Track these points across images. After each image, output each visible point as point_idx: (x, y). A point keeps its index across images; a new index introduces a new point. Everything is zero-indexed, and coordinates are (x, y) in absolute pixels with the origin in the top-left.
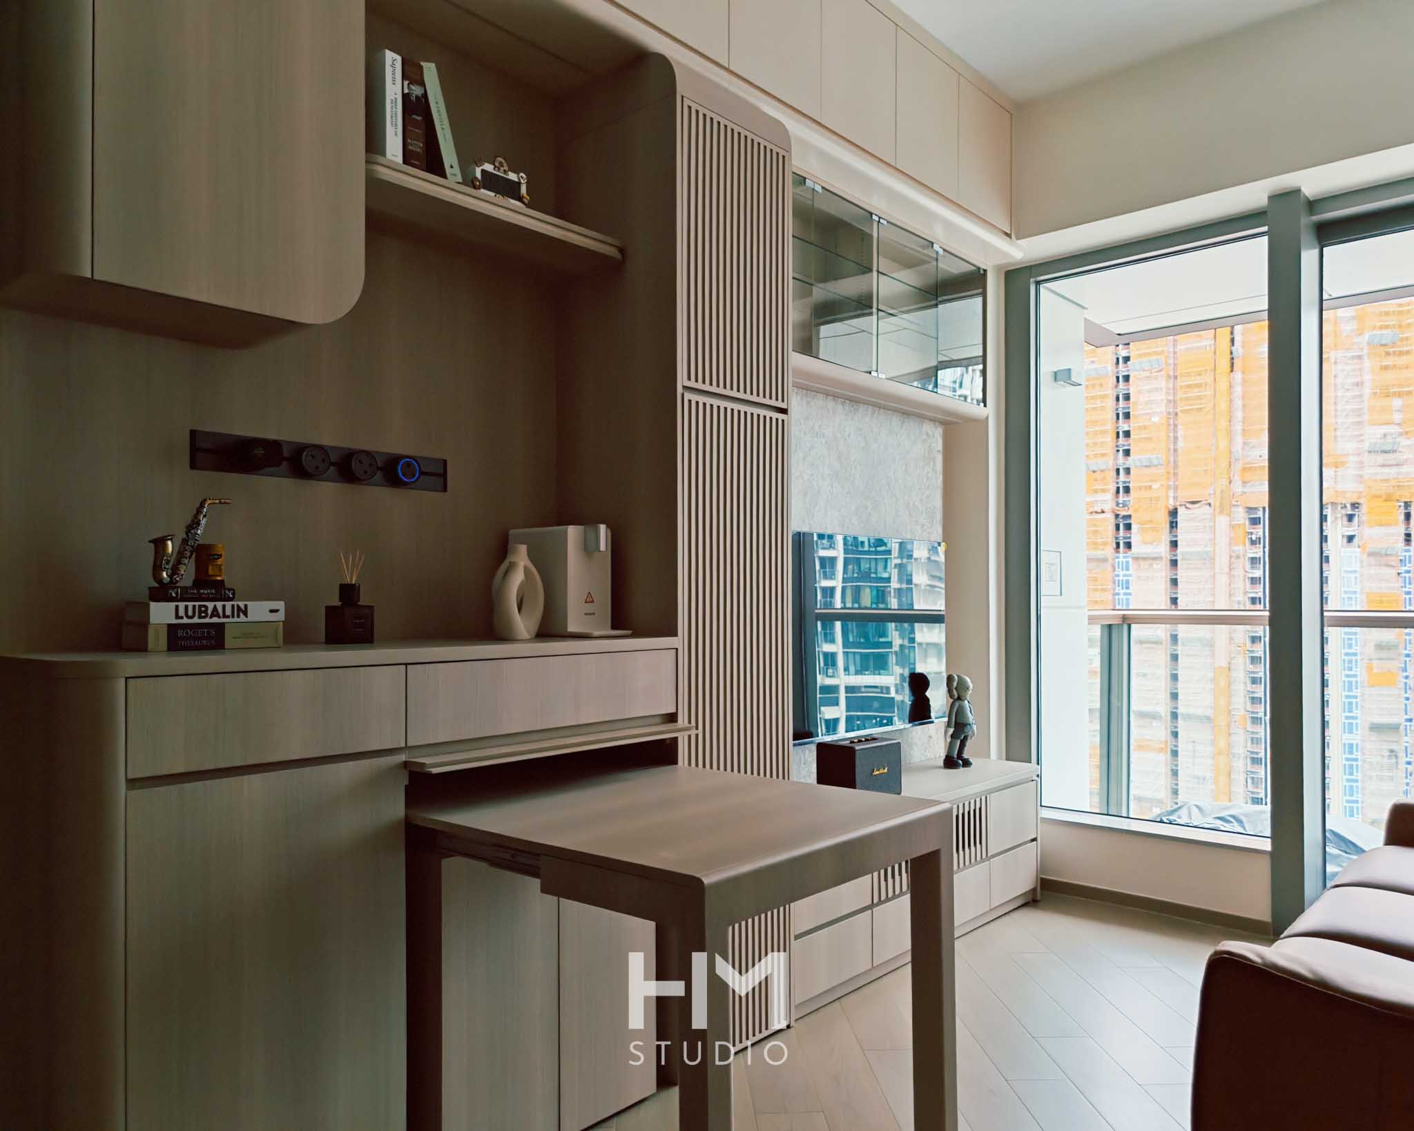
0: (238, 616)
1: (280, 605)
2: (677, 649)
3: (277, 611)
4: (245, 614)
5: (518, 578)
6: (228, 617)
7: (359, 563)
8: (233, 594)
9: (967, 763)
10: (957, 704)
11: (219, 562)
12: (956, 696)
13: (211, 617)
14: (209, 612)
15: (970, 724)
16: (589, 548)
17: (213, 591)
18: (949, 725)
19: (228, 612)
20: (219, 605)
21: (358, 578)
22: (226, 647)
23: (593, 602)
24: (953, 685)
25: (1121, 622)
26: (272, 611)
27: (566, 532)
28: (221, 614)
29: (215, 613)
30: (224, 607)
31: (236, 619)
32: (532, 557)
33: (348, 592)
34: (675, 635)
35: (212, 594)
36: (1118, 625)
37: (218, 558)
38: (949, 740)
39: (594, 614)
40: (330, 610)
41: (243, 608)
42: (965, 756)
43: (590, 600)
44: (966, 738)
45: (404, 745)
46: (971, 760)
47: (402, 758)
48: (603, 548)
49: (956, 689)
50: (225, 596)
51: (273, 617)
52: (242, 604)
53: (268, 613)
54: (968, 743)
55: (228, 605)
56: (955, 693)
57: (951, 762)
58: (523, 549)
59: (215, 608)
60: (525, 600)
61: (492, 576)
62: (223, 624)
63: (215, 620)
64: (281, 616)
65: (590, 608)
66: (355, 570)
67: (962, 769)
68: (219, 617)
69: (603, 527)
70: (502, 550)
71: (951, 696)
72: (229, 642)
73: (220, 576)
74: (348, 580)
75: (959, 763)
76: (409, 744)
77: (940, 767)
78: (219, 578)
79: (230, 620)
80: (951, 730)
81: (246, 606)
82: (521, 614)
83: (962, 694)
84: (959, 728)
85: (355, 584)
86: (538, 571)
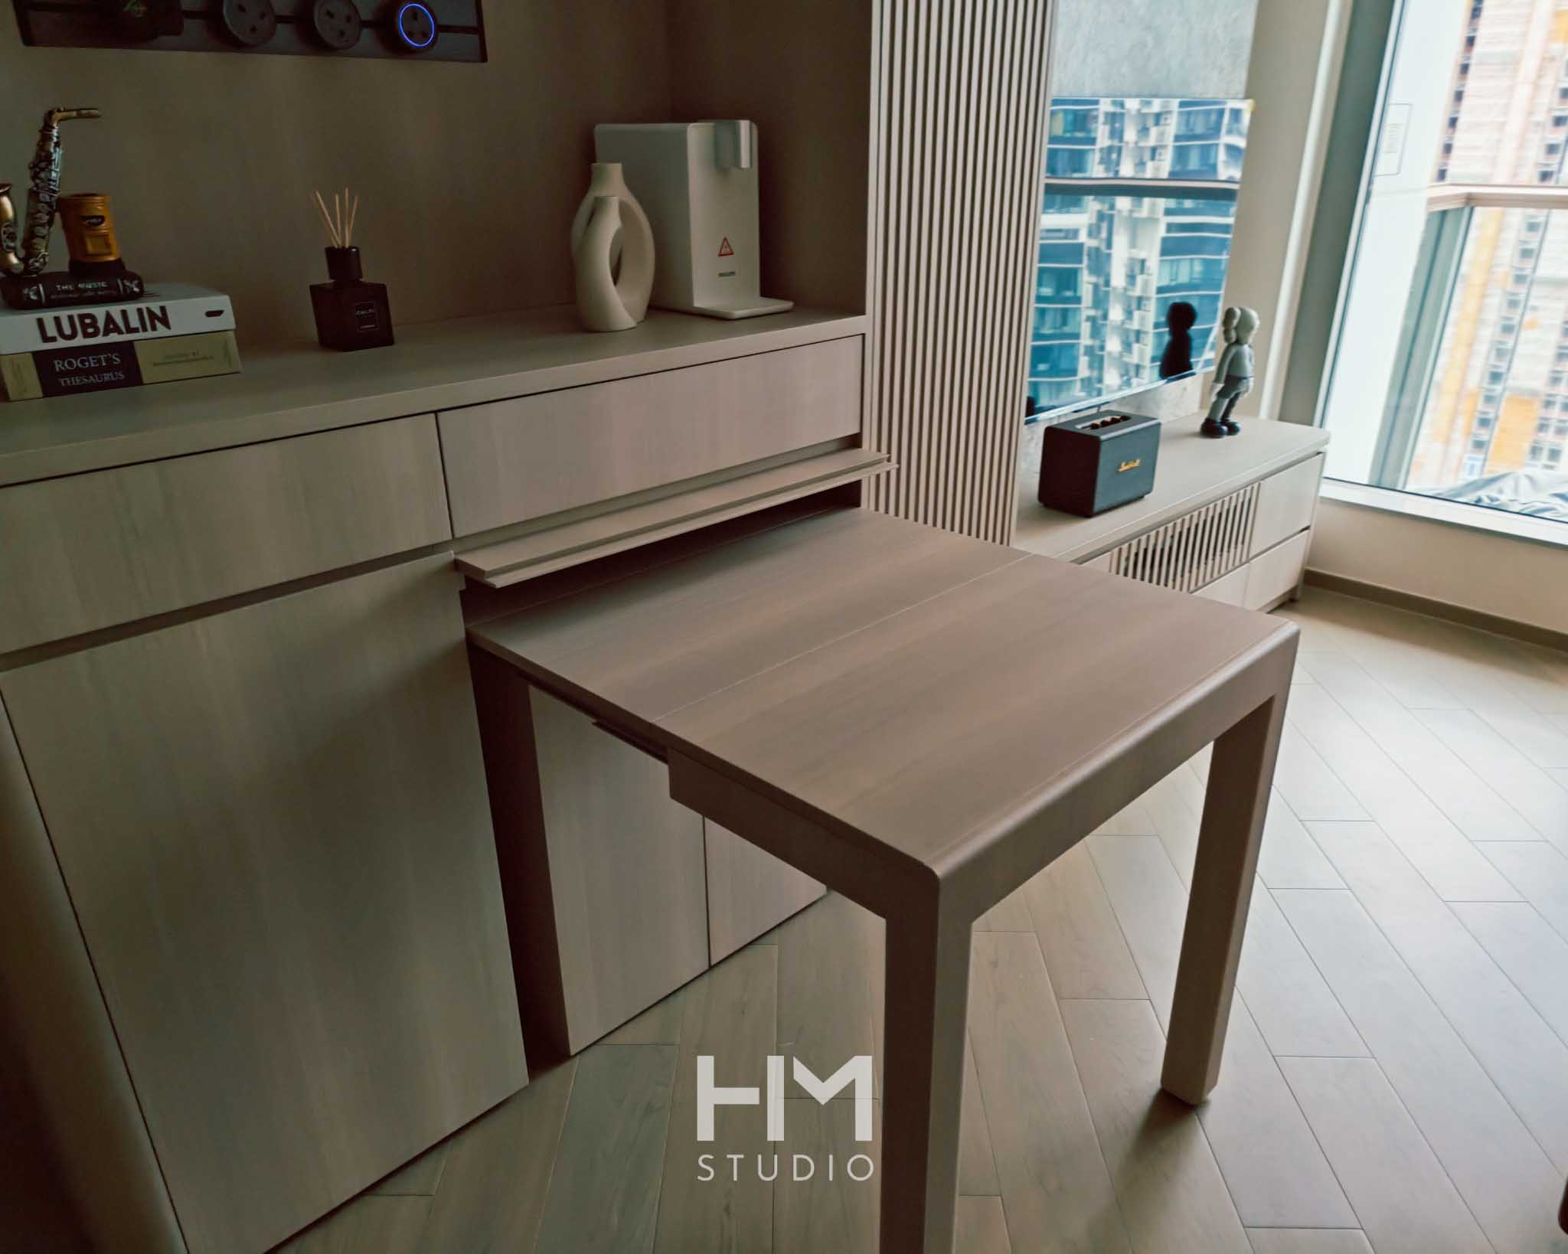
0: (154, 328)
1: (223, 302)
2: (864, 335)
3: (218, 313)
4: (165, 322)
5: (610, 225)
6: (136, 330)
7: (350, 210)
8: (140, 286)
9: (1233, 429)
10: (1234, 350)
11: (104, 228)
12: (1234, 340)
13: (106, 333)
14: (101, 324)
15: (1245, 378)
16: (722, 162)
17: (103, 284)
18: (1217, 380)
19: (134, 322)
20: (115, 310)
21: (354, 234)
22: (145, 380)
23: (732, 254)
24: (1231, 323)
25: (1460, 206)
26: (210, 314)
27: (684, 132)
28: (123, 328)
29: (111, 325)
30: (124, 313)
31: (150, 334)
32: (632, 181)
33: (341, 260)
34: (862, 312)
35: (102, 289)
36: (1457, 210)
37: (102, 222)
38: (1214, 398)
39: (732, 273)
40: (315, 290)
41: (158, 312)
42: (1232, 418)
43: (725, 251)
44: (1237, 396)
45: (450, 537)
46: (1238, 425)
47: (450, 555)
48: (745, 162)
49: (1236, 328)
50: (125, 290)
51: (214, 324)
52: (155, 307)
53: (204, 316)
54: (1239, 403)
55: (131, 308)
56: (1233, 335)
57: (1211, 429)
58: (616, 171)
59: (109, 318)
60: (624, 261)
61: (568, 225)
62: (131, 343)
63: (114, 338)
64: (228, 321)
65: (726, 264)
66: (347, 221)
67: (1226, 439)
68: (120, 332)
69: (744, 126)
70: (585, 177)
71: (1227, 338)
72: (147, 373)
73: (110, 254)
74: (337, 242)
75: (1222, 429)
76: (457, 535)
77: (1194, 435)
78: (112, 258)
79: (140, 335)
80: (1220, 386)
81: (163, 309)
82: (618, 286)
83: (1242, 335)
84: (1231, 380)
85: (351, 248)
86: (646, 211)
